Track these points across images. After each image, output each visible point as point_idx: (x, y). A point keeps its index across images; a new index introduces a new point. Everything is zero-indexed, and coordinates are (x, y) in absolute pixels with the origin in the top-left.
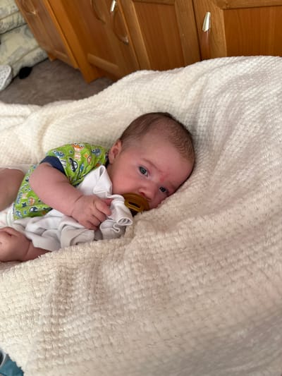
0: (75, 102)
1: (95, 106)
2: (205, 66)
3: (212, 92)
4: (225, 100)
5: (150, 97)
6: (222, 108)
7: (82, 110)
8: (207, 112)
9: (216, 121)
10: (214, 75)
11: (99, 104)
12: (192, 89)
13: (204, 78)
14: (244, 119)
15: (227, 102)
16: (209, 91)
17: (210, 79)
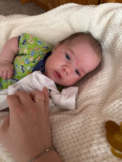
0: (29, 17)
1: (41, 21)
2: (110, 6)
3: (117, 22)
5: (79, 20)
7: (34, 22)
8: (113, 33)
9: (120, 40)
11: (44, 20)
12: (104, 18)
13: (112, 13)
16: (115, 21)
17: (116, 14)
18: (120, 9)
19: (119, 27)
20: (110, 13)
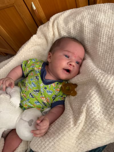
3: (63, 25)
4: (71, 25)
6: (72, 28)
10: (59, 20)
13: (56, 23)
14: (85, 26)
15: (72, 25)
16: (61, 26)
17: (59, 21)
18: (58, 18)
19: (66, 28)
20: (54, 24)
